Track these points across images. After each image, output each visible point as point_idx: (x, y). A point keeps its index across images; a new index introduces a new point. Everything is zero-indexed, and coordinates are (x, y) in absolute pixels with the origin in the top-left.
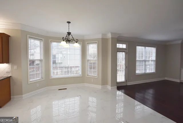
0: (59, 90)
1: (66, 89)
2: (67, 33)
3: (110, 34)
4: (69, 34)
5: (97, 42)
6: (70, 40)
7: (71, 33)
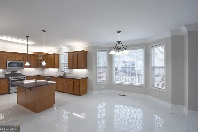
0: (119, 95)
1: (125, 96)
2: (118, 42)
3: (185, 28)
4: (119, 42)
5: (164, 42)
6: (120, 48)
7: (121, 41)
